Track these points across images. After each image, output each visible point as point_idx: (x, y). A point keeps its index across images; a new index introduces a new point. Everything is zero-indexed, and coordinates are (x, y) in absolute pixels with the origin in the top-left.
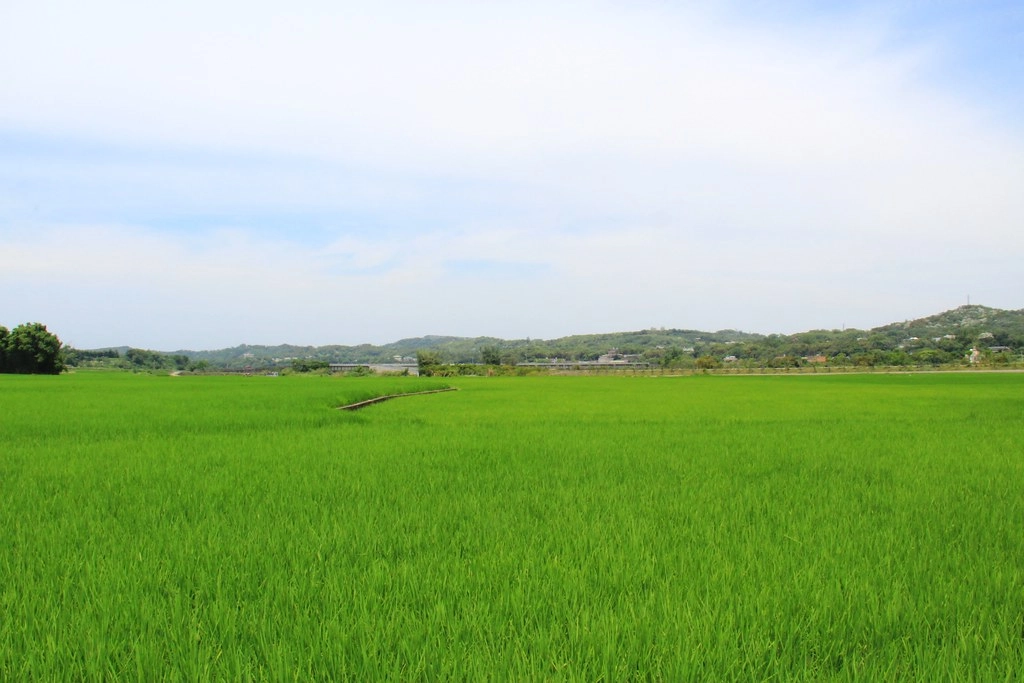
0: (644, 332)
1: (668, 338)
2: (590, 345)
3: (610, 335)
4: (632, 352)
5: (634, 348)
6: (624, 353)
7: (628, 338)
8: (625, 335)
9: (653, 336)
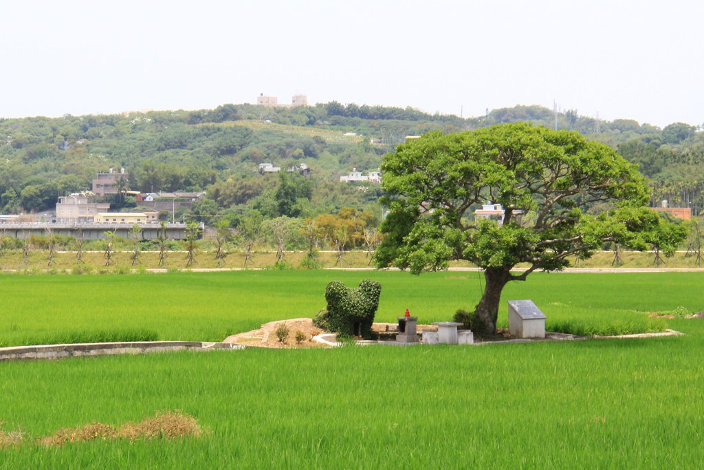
0: (227, 113)
1: (311, 133)
2: (33, 156)
3: (110, 121)
4: (175, 184)
5: (182, 171)
6: (146, 189)
7: (171, 132)
8: (160, 120)
9: (256, 126)
